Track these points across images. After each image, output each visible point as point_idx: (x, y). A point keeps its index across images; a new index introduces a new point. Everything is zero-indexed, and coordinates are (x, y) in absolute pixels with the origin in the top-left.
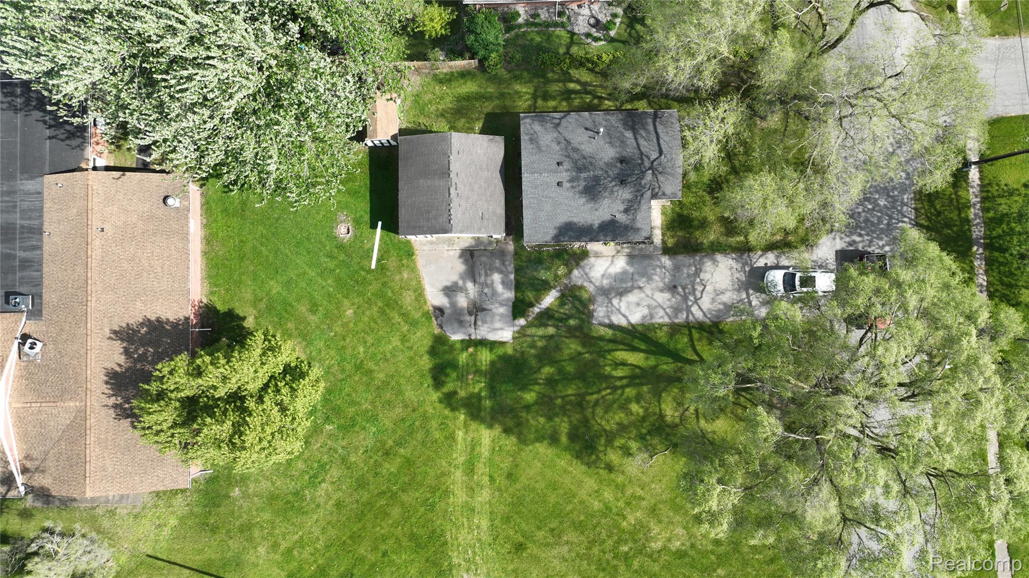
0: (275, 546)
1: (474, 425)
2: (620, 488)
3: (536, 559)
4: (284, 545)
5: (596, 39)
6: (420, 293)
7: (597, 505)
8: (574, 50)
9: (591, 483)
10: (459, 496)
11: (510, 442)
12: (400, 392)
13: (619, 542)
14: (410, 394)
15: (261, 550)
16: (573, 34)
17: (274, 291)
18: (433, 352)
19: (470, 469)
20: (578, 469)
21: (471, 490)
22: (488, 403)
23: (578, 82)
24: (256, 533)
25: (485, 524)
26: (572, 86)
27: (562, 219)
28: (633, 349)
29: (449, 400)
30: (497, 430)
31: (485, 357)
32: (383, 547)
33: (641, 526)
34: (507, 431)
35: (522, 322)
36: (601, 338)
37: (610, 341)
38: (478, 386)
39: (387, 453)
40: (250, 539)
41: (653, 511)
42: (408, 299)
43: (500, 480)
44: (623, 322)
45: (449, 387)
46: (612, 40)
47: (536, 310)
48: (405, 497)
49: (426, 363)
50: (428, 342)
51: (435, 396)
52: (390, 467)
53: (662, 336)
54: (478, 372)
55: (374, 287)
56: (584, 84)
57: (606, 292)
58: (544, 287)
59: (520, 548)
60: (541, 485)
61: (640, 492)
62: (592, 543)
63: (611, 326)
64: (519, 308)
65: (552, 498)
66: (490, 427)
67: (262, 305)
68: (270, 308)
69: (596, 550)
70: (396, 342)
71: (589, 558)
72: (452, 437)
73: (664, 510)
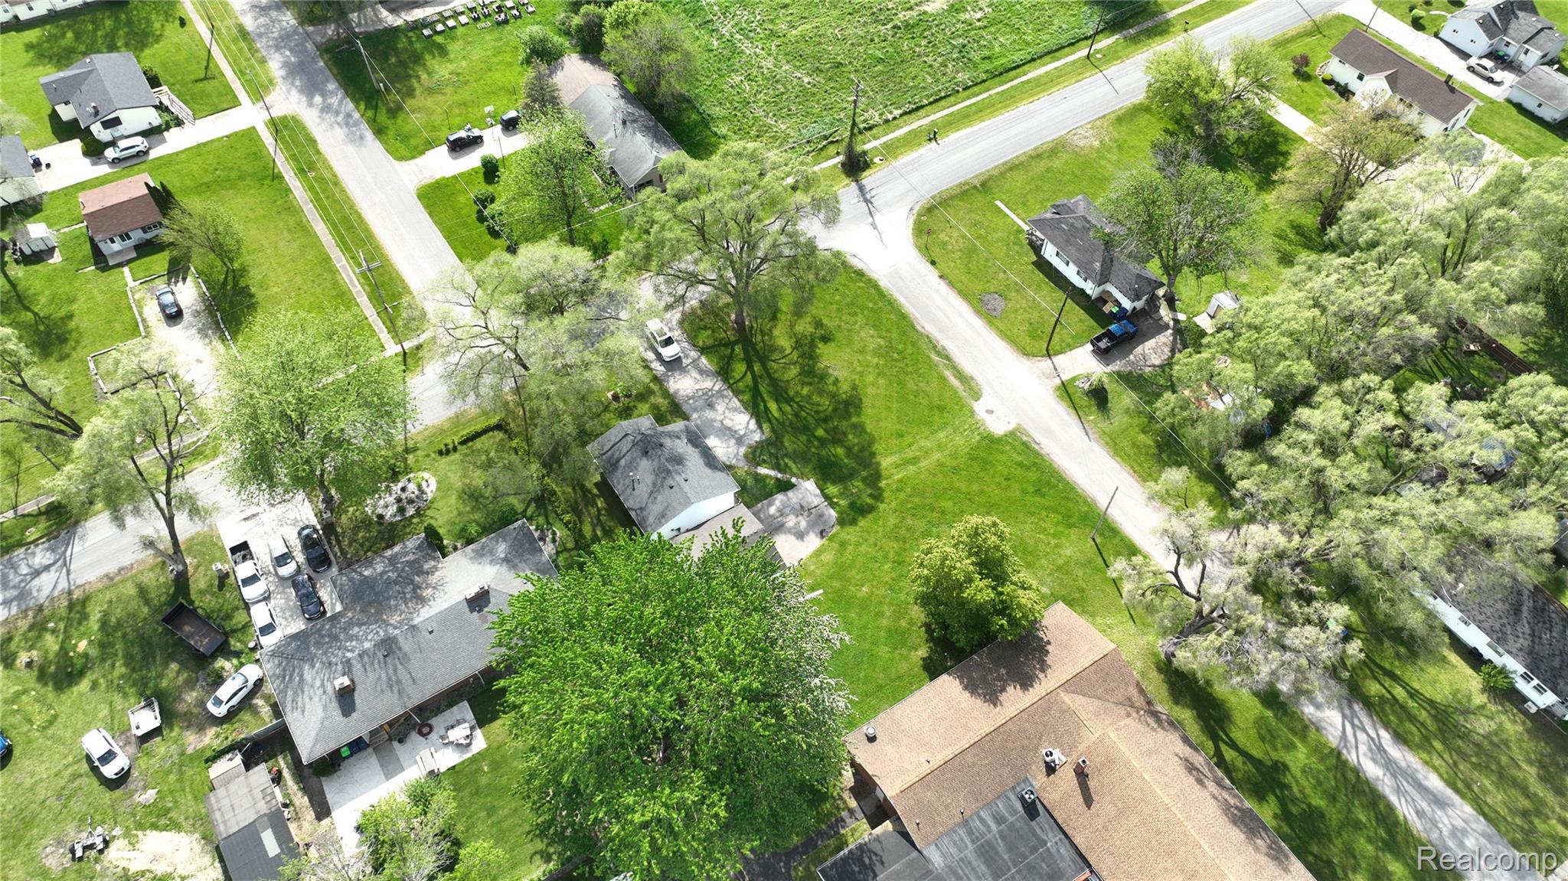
0: (1057, 546)
1: (884, 473)
2: (861, 374)
3: (940, 397)
4: (1053, 541)
5: (554, 534)
6: (818, 553)
7: (882, 381)
8: (570, 545)
9: (870, 390)
10: (937, 456)
11: (877, 447)
12: (896, 526)
13: (896, 360)
14: (892, 520)
15: (1068, 552)
16: (558, 553)
17: (887, 649)
18: (853, 522)
19: (914, 461)
20: (867, 402)
21: (927, 453)
22: (864, 474)
23: (594, 531)
24: (1060, 562)
25: (942, 435)
26: (599, 533)
27: (708, 471)
28: (766, 407)
29: (878, 497)
30: (878, 458)
31: (832, 490)
32: (1004, 483)
33: (876, 352)
34: (873, 454)
35: (793, 480)
36: (773, 430)
37: (770, 421)
38: (857, 485)
39: (943, 512)
40: (1067, 563)
41: (862, 352)
42: (828, 557)
43: (909, 439)
44: (753, 421)
45: (869, 501)
46: (548, 523)
47: (779, 476)
48: (964, 488)
49: (863, 523)
50: (851, 529)
51: (882, 506)
52: (948, 505)
53: (747, 397)
54: (846, 488)
55: (836, 584)
56: (594, 527)
57: (740, 441)
58: (759, 479)
59: (941, 409)
60: (894, 416)
61: (856, 364)
62: (906, 373)
63: (760, 427)
64: (785, 486)
65: (895, 406)
66: (878, 464)
67: (904, 651)
68: (903, 644)
69: (910, 369)
70: (864, 548)
71: (916, 371)
72: (900, 481)
73: (858, 346)
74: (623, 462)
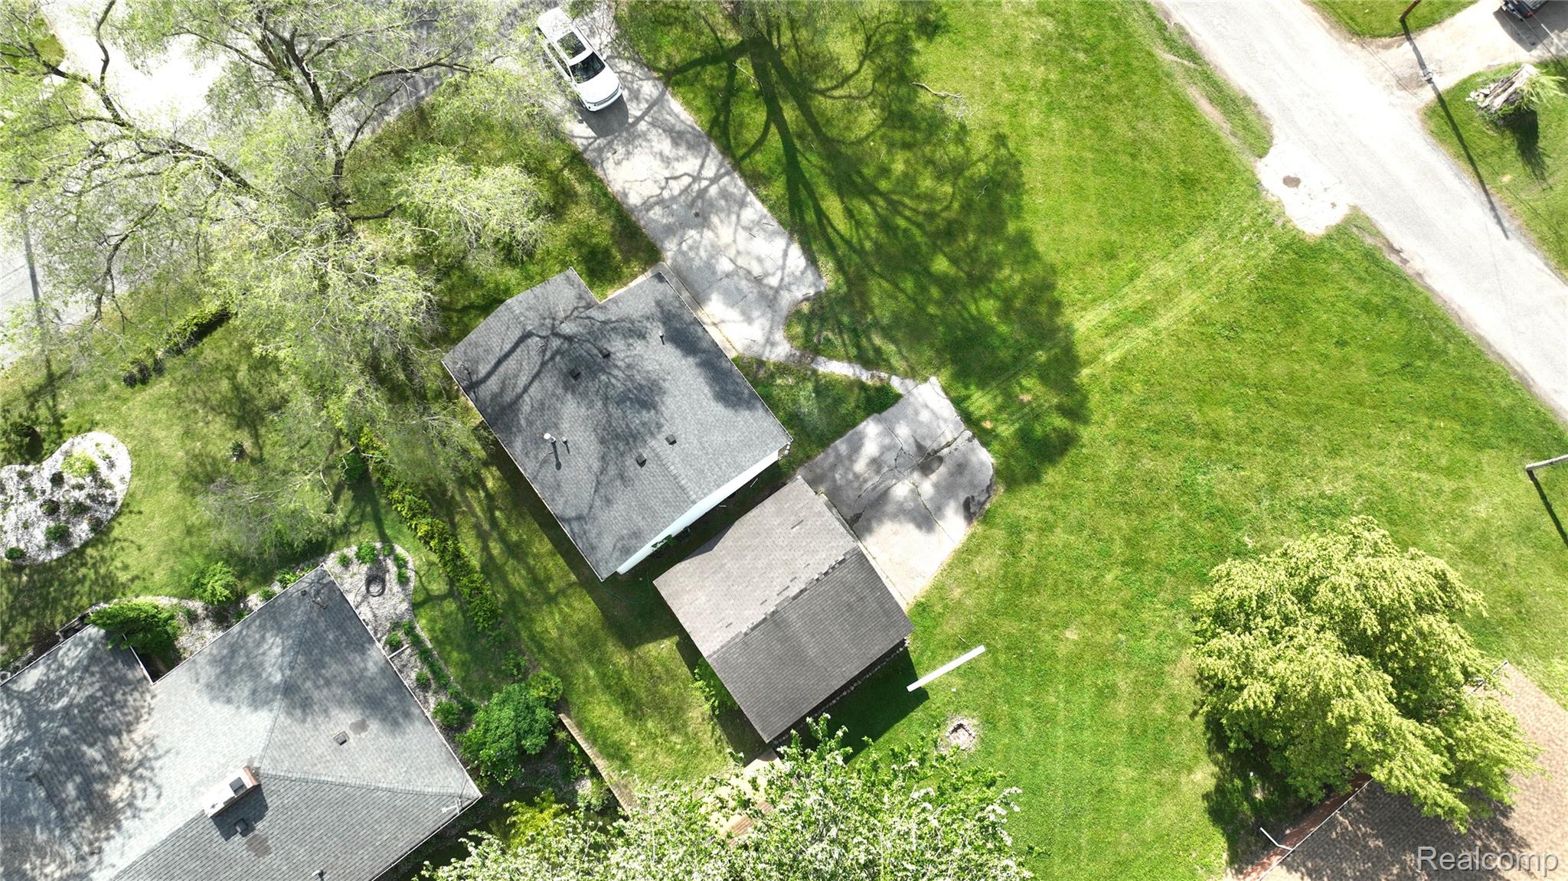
0: (1459, 495)
1: (1082, 350)
2: (1013, 110)
3: (1185, 152)
4: (1449, 485)
5: (401, 564)
6: (966, 555)
7: (1058, 124)
8: (438, 587)
9: (1036, 150)
10: (1189, 300)
11: (1067, 287)
12: (1122, 478)
13: (1083, 69)
14: (1112, 464)
15: (1482, 510)
16: (415, 606)
17: (1131, 773)
18: (1033, 476)
19: (1144, 313)
20: (1032, 176)
21: (1169, 293)
22: (1041, 356)
23: (485, 548)
24: (1468, 535)
25: (1195, 245)
26: (496, 549)
27: (719, 409)
28: (820, 214)
29: (1076, 413)
30: (1068, 314)
31: (981, 401)
32: (1336, 353)
33: (1040, 55)
34: (1056, 306)
35: (896, 383)
36: (840, 267)
37: (832, 248)
38: (1029, 384)
39: (1216, 436)
40: (1483, 537)
41: (1009, 53)
42: (987, 564)
43: (1126, 263)
44: (795, 250)
45: (1059, 422)
46: (384, 538)
47: (865, 376)
48: (1252, 372)
49: (1052, 476)
50: (1026, 494)
51: (1085, 433)
52: (1226, 417)
53: (778, 188)
54: (1009, 397)
55: (1009, 626)
56: (482, 537)
57: (769, 299)
58: (824, 389)
59: (1188, 182)
60: (1091, 209)
61: (999, 85)
62: (1108, 99)
63: (812, 261)
64: (880, 401)
65: (1093, 183)
66: (1069, 329)
67: (1165, 775)
68: (1160, 759)
69: (1114, 89)
70: (1059, 537)
71: (1130, 91)
72: (1121, 366)
73: (999, 40)
74: (526, 407)
